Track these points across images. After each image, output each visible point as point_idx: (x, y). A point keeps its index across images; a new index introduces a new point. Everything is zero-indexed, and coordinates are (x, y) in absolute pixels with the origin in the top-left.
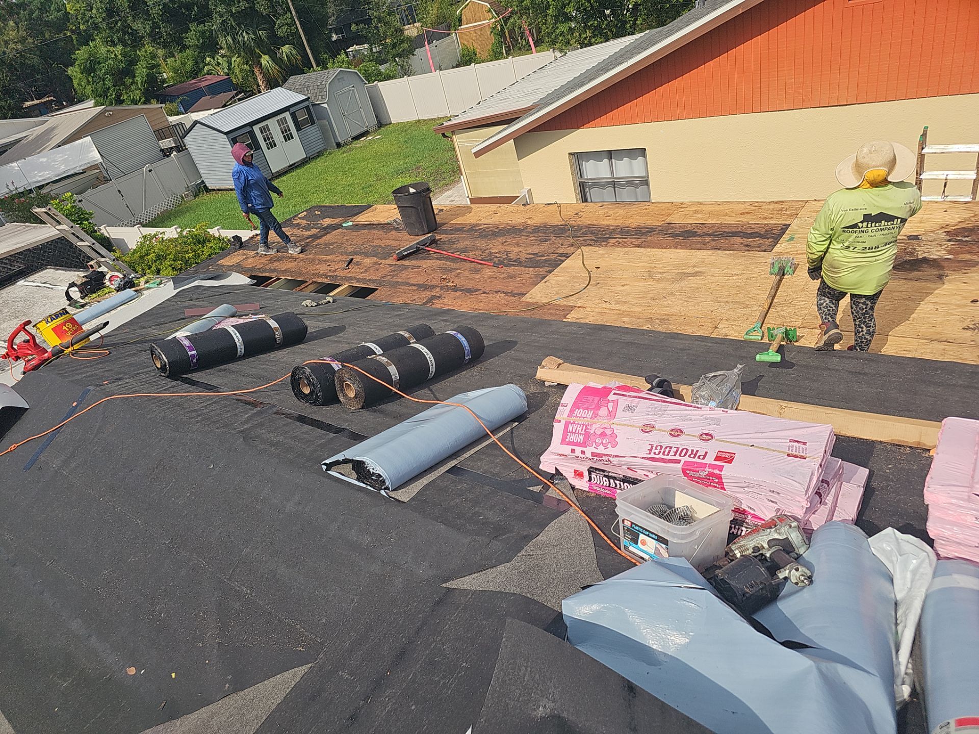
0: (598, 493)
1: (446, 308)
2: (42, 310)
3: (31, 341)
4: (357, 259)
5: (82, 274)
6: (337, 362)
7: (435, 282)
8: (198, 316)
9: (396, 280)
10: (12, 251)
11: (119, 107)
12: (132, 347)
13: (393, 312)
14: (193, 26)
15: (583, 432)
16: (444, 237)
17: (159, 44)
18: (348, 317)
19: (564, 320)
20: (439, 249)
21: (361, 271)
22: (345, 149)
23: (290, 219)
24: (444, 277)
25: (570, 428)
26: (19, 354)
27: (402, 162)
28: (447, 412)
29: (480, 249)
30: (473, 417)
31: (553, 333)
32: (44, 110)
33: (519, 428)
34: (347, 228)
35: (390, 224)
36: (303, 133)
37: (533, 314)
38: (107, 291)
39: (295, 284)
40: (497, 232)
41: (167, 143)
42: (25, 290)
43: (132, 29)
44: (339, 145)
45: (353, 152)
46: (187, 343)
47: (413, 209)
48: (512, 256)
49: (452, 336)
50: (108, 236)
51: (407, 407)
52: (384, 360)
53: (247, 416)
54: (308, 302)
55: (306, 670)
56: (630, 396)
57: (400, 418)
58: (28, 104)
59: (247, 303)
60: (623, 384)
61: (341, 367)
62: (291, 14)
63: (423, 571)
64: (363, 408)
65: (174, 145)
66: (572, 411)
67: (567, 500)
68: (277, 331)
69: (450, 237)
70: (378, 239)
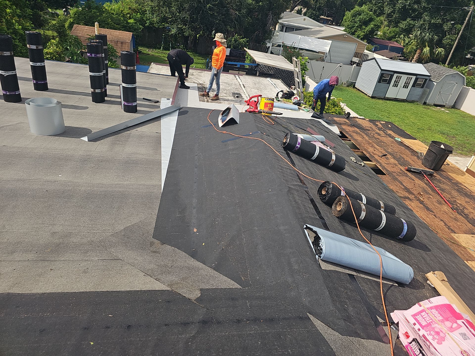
0: (408, 352)
1: (410, 207)
2: (267, 93)
3: (256, 102)
4: (389, 156)
5: (288, 90)
6: (344, 192)
7: (415, 193)
8: (310, 133)
9: (397, 178)
10: (275, 66)
11: (351, 36)
12: (282, 128)
13: (384, 190)
14: (408, 20)
15: (428, 322)
16: (438, 177)
17: (388, 20)
18: (363, 177)
19: (465, 262)
20: (430, 180)
21: (386, 162)
22: (426, 107)
23: (376, 120)
24: (422, 193)
25: (423, 314)
26: (250, 104)
27: (449, 129)
28: (370, 251)
29: (452, 195)
30: (380, 264)
31: (454, 262)
32: (325, 22)
33: (397, 288)
34: (396, 141)
35: (417, 153)
36: (413, 89)
37: (451, 245)
38: (290, 101)
39: (354, 147)
40: (469, 195)
41: (356, 60)
42: (267, 82)
43: (383, 9)
44: (425, 103)
45: (429, 110)
46: (299, 141)
47: (435, 155)
48: (466, 211)
49: (402, 223)
50: (306, 81)
51: (355, 233)
52: (364, 207)
53: (296, 183)
54: (353, 159)
55: (238, 287)
56: (470, 331)
57: (349, 235)
58: (322, 17)
59: (330, 141)
60: (471, 322)
61: (344, 195)
62: (458, 36)
63: (305, 300)
64: (338, 217)
65: (357, 62)
66: (431, 308)
67: (390, 339)
68: (333, 161)
69: (441, 179)
70: (406, 155)
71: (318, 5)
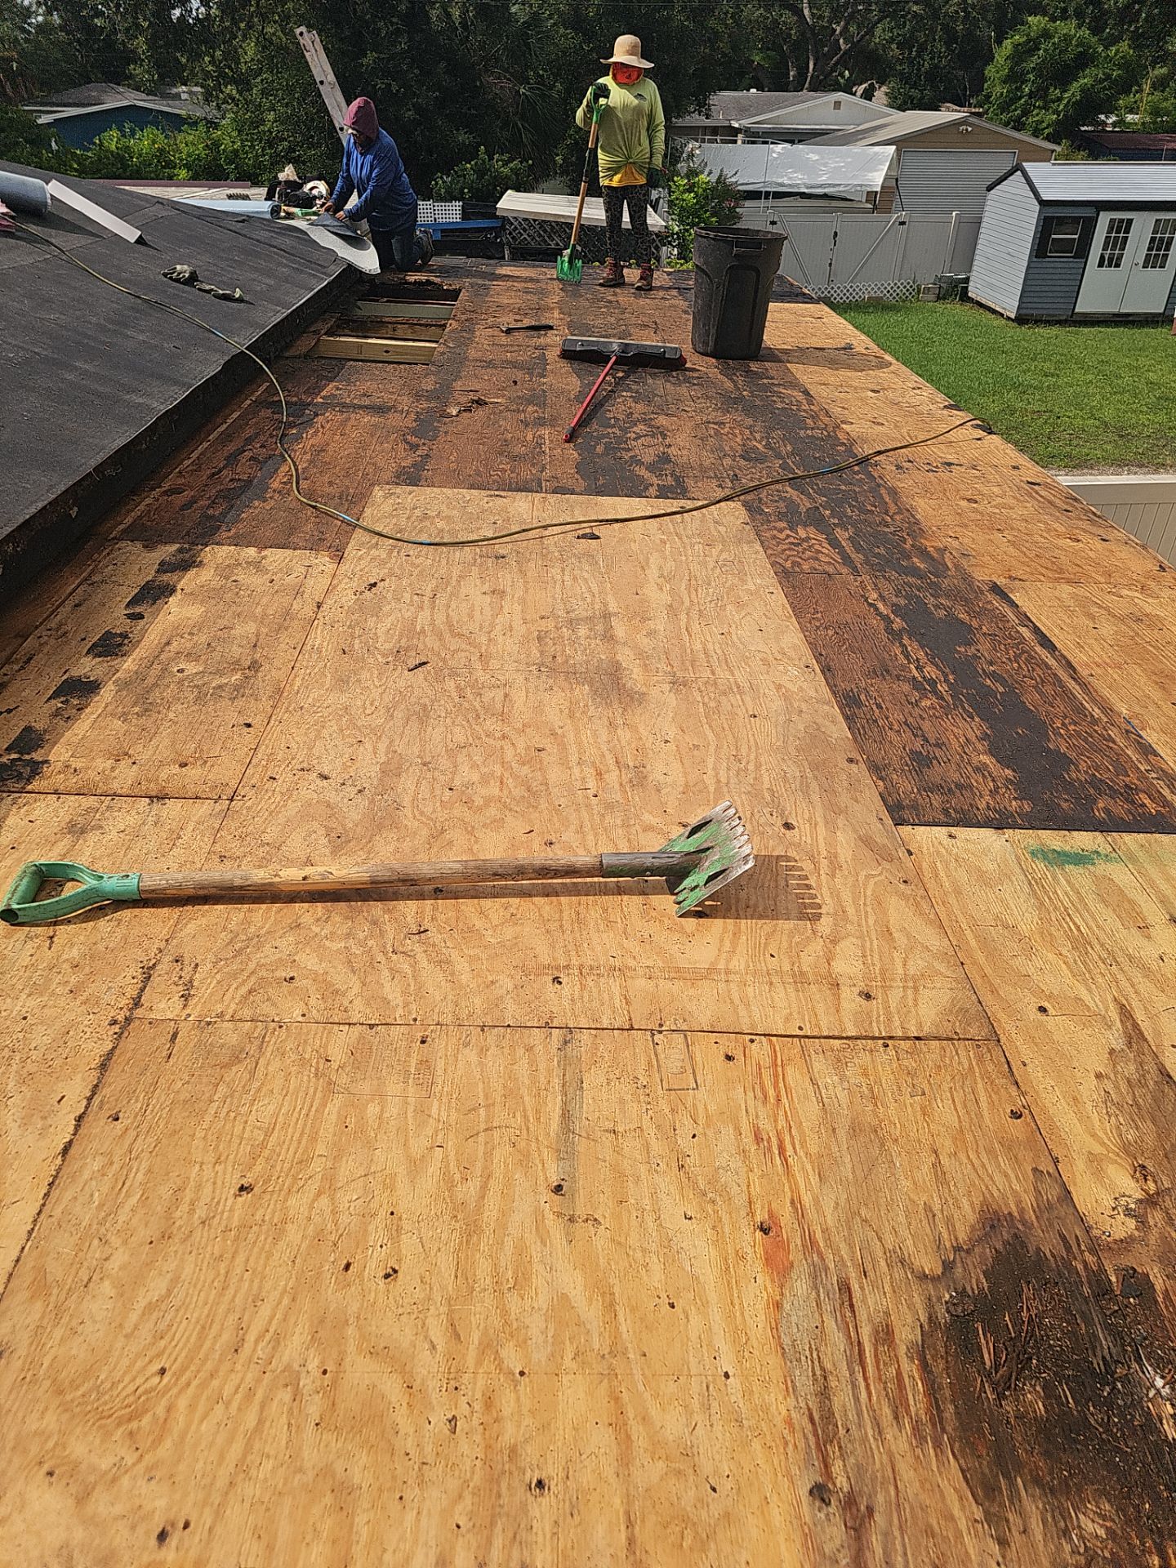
71: (926, 65)
